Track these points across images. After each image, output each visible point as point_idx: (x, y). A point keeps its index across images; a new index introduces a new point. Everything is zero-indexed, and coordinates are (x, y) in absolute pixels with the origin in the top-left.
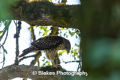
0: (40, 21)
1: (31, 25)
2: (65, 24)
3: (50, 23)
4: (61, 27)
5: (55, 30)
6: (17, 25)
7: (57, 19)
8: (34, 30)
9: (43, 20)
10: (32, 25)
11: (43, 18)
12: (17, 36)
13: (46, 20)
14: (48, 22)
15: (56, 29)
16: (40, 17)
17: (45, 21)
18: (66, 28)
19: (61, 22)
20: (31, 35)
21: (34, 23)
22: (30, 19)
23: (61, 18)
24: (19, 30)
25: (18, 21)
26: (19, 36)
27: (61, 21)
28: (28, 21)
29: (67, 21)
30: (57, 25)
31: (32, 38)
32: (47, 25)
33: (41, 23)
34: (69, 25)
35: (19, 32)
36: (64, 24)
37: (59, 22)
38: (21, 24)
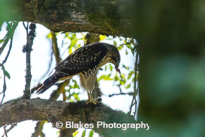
0: (68, 24)
1: (52, 30)
2: (111, 29)
3: (85, 27)
4: (103, 34)
5: (93, 39)
6: (29, 30)
7: (97, 21)
8: (56, 39)
9: (74, 21)
10: (54, 31)
11: (73, 18)
12: (27, 49)
13: (78, 21)
14: (81, 25)
15: (95, 38)
16: (69, 16)
17: (76, 25)
18: (112, 37)
19: (104, 27)
20: (53, 48)
21: (58, 27)
22: (52, 20)
23: (103, 20)
24: (32, 39)
25: (30, 23)
26: (32, 50)
27: (104, 24)
28: (48, 23)
29: (114, 25)
30: (96, 30)
31: (53, 52)
32: (79, 31)
33: (70, 26)
34: (117, 32)
35: (32, 43)
36: (109, 30)
37: (100, 25)
38: (35, 28)
